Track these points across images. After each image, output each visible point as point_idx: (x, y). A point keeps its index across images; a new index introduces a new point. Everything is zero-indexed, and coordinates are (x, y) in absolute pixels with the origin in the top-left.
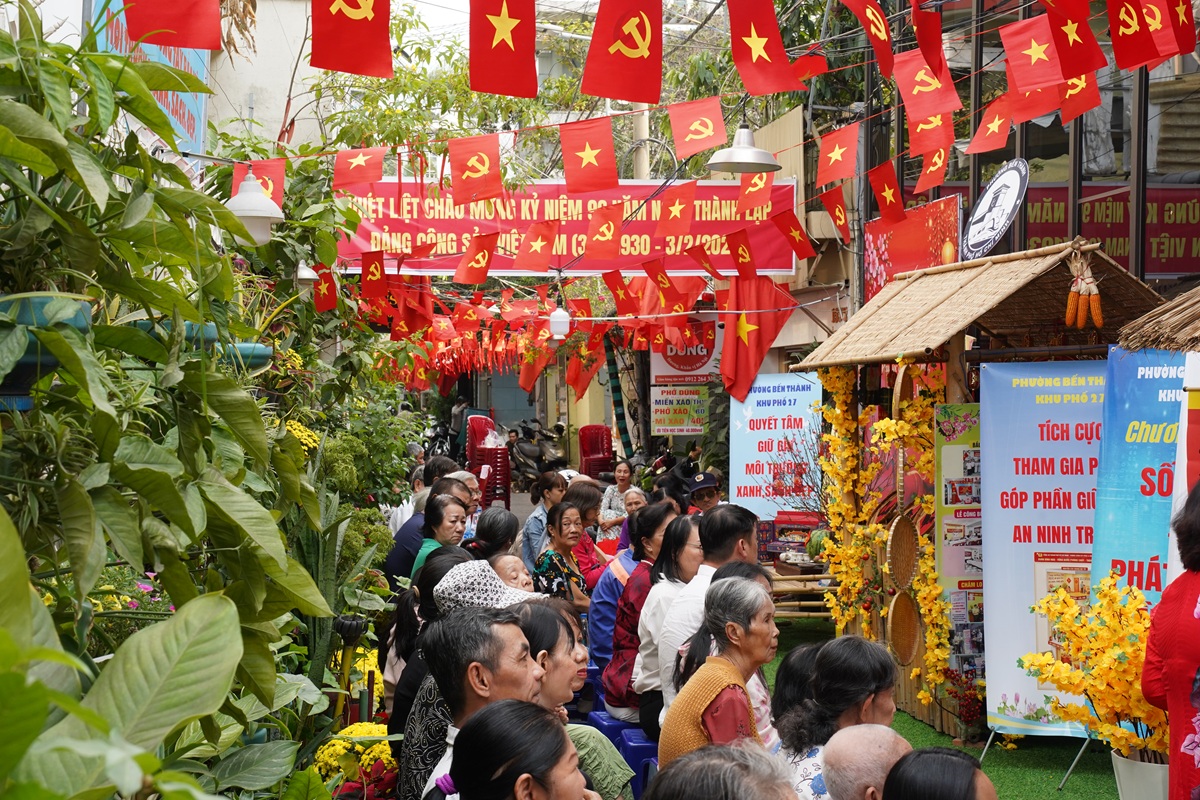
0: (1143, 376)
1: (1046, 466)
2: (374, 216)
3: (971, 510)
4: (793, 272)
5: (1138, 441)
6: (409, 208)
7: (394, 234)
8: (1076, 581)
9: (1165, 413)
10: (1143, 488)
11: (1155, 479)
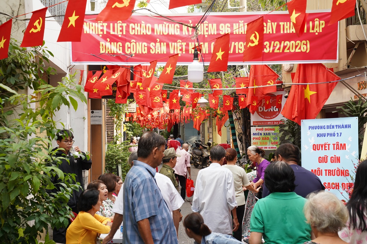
2: (102, 33)
4: (337, 61)
6: (121, 29)
7: (112, 43)
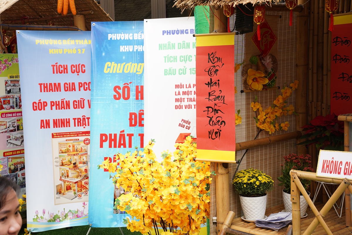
0: (111, 39)
1: (56, 87)
3: (10, 113)
5: (111, 72)
8: (73, 146)
9: (124, 58)
10: (115, 96)
11: (121, 91)
